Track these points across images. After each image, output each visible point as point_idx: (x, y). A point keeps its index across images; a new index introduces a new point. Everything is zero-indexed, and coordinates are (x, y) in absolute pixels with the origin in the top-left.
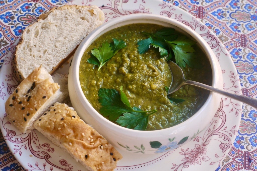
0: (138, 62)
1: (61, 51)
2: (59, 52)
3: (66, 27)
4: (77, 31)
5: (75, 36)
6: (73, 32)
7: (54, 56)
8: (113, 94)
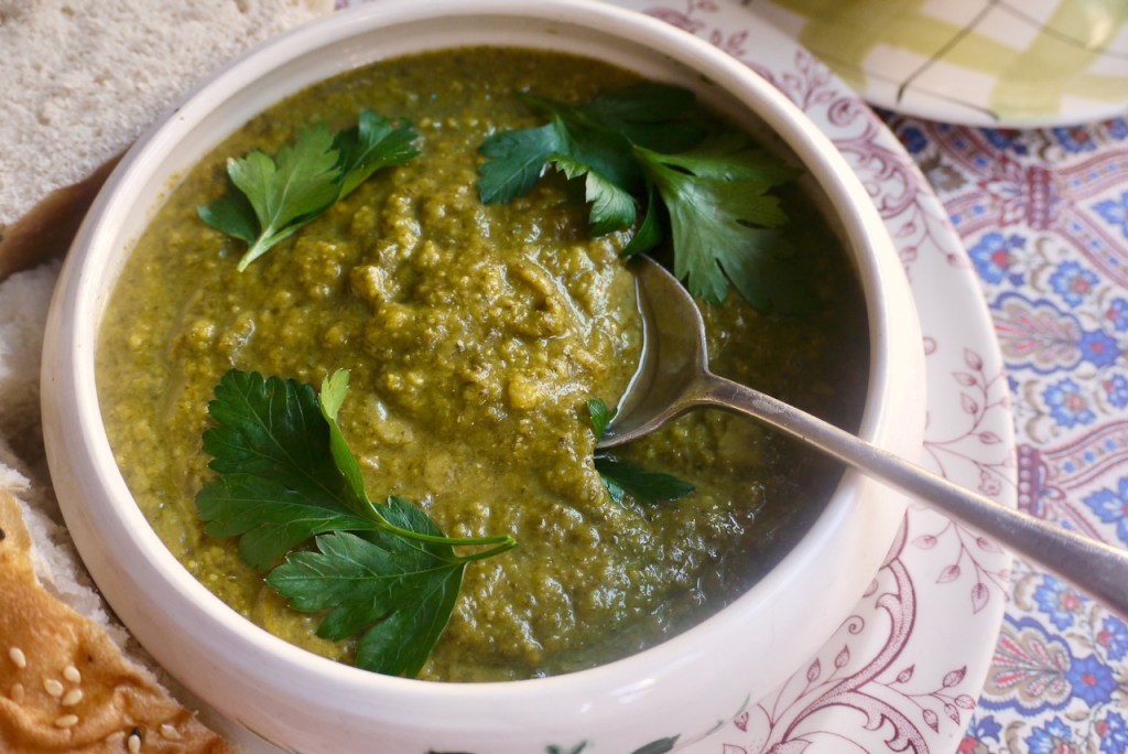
0: (465, 244)
1: (59, 146)
2: (50, 148)
3: (117, 20)
4: (172, 51)
5: (155, 71)
6: (149, 50)
7: (22, 167)
8: (295, 410)
